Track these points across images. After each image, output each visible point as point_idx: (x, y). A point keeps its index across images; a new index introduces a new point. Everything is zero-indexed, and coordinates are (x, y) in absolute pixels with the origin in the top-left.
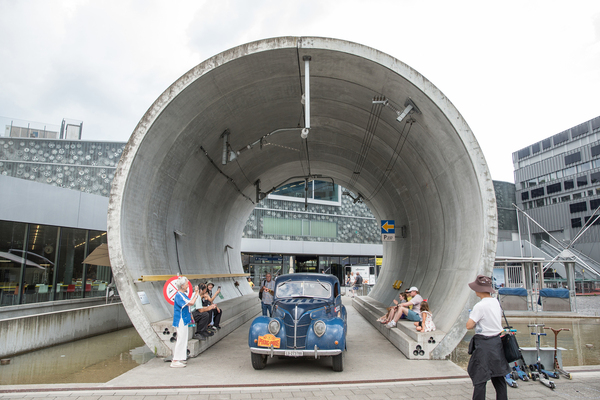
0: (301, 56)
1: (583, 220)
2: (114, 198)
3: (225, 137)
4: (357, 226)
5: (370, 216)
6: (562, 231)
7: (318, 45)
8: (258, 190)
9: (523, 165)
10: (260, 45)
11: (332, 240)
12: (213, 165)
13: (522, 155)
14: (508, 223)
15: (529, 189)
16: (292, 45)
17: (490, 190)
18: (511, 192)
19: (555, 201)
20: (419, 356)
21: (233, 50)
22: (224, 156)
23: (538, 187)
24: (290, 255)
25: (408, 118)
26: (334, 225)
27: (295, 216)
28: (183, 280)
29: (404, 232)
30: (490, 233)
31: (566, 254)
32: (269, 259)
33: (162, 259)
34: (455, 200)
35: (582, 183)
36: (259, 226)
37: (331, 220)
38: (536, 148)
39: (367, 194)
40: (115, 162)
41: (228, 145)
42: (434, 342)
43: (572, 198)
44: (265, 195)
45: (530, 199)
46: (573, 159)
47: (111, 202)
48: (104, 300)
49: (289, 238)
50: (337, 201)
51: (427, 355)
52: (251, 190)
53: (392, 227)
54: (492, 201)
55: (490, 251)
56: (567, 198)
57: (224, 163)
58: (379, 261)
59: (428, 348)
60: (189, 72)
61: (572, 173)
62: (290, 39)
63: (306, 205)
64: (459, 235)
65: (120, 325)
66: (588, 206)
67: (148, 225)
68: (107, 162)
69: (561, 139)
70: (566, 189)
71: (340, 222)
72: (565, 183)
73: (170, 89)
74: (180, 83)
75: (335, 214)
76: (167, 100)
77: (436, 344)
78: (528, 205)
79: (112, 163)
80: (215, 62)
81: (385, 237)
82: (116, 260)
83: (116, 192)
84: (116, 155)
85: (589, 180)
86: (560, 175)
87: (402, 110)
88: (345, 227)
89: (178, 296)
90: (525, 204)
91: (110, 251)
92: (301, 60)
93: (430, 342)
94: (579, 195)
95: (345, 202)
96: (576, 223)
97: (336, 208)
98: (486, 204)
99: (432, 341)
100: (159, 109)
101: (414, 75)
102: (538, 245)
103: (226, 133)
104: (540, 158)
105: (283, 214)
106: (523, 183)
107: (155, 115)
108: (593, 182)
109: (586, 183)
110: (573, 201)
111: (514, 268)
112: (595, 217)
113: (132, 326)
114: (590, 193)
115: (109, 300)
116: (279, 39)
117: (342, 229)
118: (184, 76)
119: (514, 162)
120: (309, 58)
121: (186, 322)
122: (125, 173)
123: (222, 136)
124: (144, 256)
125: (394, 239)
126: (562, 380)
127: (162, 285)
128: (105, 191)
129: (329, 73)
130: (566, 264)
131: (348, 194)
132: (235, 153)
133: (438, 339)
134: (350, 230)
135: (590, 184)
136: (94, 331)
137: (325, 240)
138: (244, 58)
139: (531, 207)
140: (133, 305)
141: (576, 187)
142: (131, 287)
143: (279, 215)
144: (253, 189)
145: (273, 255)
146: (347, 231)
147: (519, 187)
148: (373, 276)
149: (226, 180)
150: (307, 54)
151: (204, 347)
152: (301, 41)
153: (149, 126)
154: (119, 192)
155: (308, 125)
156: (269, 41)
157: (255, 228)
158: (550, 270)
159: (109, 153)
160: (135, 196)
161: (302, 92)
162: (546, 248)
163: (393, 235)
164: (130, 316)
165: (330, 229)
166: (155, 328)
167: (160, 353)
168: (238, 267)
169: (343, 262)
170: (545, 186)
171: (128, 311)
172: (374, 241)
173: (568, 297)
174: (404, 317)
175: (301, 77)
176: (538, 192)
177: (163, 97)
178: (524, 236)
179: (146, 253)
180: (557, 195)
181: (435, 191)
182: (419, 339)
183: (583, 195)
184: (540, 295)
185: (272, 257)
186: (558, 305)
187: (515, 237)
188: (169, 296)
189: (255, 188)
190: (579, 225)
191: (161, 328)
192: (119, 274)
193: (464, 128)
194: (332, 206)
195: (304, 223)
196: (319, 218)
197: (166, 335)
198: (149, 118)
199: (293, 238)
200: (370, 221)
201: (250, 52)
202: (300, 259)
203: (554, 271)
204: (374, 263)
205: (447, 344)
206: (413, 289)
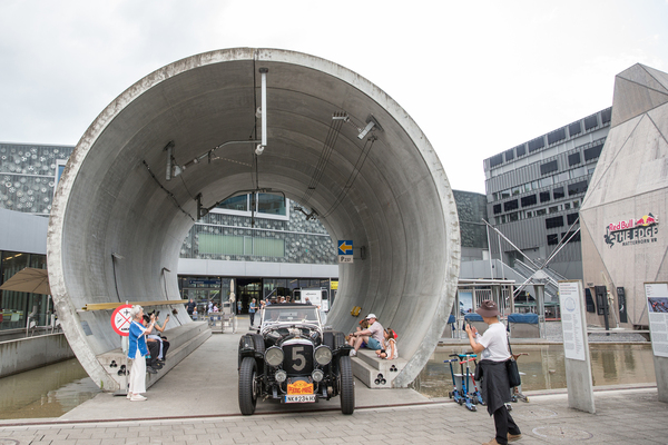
0: (257, 68)
1: (559, 236)
2: (54, 220)
3: (169, 150)
4: (307, 243)
5: (322, 231)
6: (536, 249)
7: (276, 58)
8: (199, 205)
9: (495, 173)
10: (214, 56)
11: (279, 261)
12: (154, 179)
13: (494, 162)
14: (474, 239)
15: (502, 202)
16: (249, 57)
17: (453, 213)
18: (482, 204)
19: (529, 214)
20: (381, 385)
21: (185, 61)
22: (168, 171)
23: (511, 198)
24: (230, 277)
25: (370, 135)
26: (281, 243)
27: (236, 232)
28: (137, 309)
29: (363, 253)
30: (453, 257)
31: (540, 275)
32: (205, 283)
33: (101, 285)
34: (418, 221)
35: (559, 195)
36: (193, 243)
37: (278, 237)
38: (509, 155)
39: (323, 211)
41: (172, 158)
42: (396, 370)
43: (548, 212)
44: (208, 210)
45: (503, 212)
46: (549, 168)
47: (51, 224)
49: (228, 258)
50: (284, 214)
51: (388, 384)
52: (192, 205)
53: (350, 247)
54: (455, 225)
55: (453, 276)
56: (542, 212)
57: (168, 178)
58: (334, 285)
59: (390, 377)
60: (137, 84)
61: (549, 183)
62: (246, 50)
63: (253, 221)
64: (422, 258)
65: (48, 360)
66: (565, 220)
67: (87, 248)
68: (12, 168)
69: (536, 145)
70: (542, 201)
71: (288, 239)
72: (541, 194)
73: (116, 101)
74: (127, 95)
75: (283, 230)
76: (113, 113)
77: (398, 372)
78: (500, 220)
79: (19, 169)
80: (165, 73)
81: (342, 258)
82: (57, 288)
83: (57, 213)
84: (24, 159)
85: (566, 191)
86: (536, 185)
87: (363, 127)
88: (293, 244)
89: (133, 326)
90: (497, 218)
91: (50, 278)
92: (257, 72)
93: (391, 370)
94: (555, 209)
95: (294, 215)
96: (552, 240)
97: (284, 223)
98: (449, 228)
99: (394, 369)
100: (105, 123)
101: (376, 92)
102: (511, 265)
103: (170, 145)
104: (513, 167)
105: (222, 230)
106: (495, 194)
107: (99, 129)
108: (570, 194)
109: (563, 195)
110: (549, 215)
111: (483, 291)
112: (571, 233)
113: (75, 357)
114: (568, 206)
116: (234, 50)
117: (290, 247)
118: (132, 87)
119: (485, 171)
120: (265, 71)
121: (143, 353)
123: (166, 149)
124: (84, 283)
125: (352, 261)
127: (109, 314)
128: (10, 203)
129: (286, 85)
130: (536, 287)
131: (301, 210)
132: (181, 168)
133: (400, 366)
134: (300, 248)
135: (567, 196)
136: (22, 367)
137: (271, 259)
138: (197, 69)
139: (504, 221)
140: (77, 336)
141: (552, 199)
142: (73, 316)
143: (217, 231)
144: (194, 203)
145: (210, 277)
146: (296, 249)
147: (491, 198)
148: (326, 301)
149: (165, 195)
150: (264, 66)
151: (153, 381)
152: (258, 53)
153: (92, 141)
154: (61, 213)
155: (264, 142)
156: (223, 51)
157: (190, 246)
158: (523, 292)
161: (256, 104)
162: (519, 268)
163: (351, 257)
164: (74, 348)
165: (276, 247)
166: (101, 360)
167: (106, 387)
168: (174, 294)
169: (292, 286)
170: (519, 198)
171: (71, 343)
172: (327, 261)
173: (537, 323)
174: (364, 346)
175: (257, 88)
176: (512, 205)
177: (109, 110)
178: (495, 255)
179: (86, 279)
180: (533, 209)
181: (397, 211)
182: (381, 367)
183: (559, 209)
184: (509, 320)
185: (210, 280)
186: (527, 332)
187: (486, 255)
188: (118, 326)
189: (196, 203)
190: (556, 242)
191: (107, 360)
192: (60, 302)
193: (428, 148)
194: (278, 221)
195: (246, 240)
196: (263, 234)
197: (113, 368)
198: (93, 133)
199: (233, 258)
200: (322, 238)
201: (203, 64)
202: (242, 281)
203: (527, 295)
204: (328, 287)
205: (409, 372)
206: (371, 316)
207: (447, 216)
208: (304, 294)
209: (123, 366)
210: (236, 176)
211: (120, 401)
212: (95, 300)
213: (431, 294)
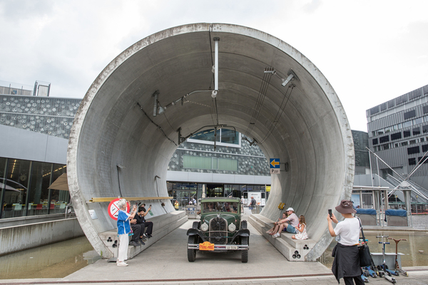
0: (212, 37)
1: (417, 160)
2: (72, 140)
3: (156, 96)
4: (252, 162)
5: (262, 155)
6: (402, 167)
7: (225, 29)
8: (180, 135)
9: (374, 119)
10: (182, 29)
11: (234, 173)
12: (147, 117)
13: (373, 112)
14: (362, 161)
15: (378, 137)
16: (206, 29)
17: (349, 137)
18: (365, 138)
19: (397, 145)
20: (297, 259)
22: (155, 110)
23: (384, 135)
24: (203, 183)
25: (290, 83)
26: (236, 161)
27: (207, 155)
29: (286, 167)
30: (349, 169)
31: (405, 184)
32: (187, 186)
33: (107, 185)
34: (324, 144)
35: (416, 132)
36: (180, 162)
37: (233, 158)
38: (383, 107)
39: (260, 139)
40: (74, 113)
41: (158, 102)
42: (308, 248)
43: (409, 143)
44: (185, 139)
45: (379, 144)
46: (410, 115)
47: (70, 143)
48: (64, 215)
49: (202, 171)
50: (238, 144)
51: (302, 258)
52: (175, 135)
53: (277, 163)
54: (351, 145)
55: (349, 182)
56: (405, 144)
57: (155, 115)
58: (268, 189)
59: (303, 253)
60: (129, 48)
61: (409, 125)
62: (204, 25)
63: (215, 147)
64: (326, 170)
65: (75, 235)
66: (421, 149)
67: (97, 160)
68: (68, 114)
69: (401, 101)
70: (405, 136)
71: (240, 159)
72: (404, 132)
73: (116, 60)
74: (123, 56)
75: (237, 154)
76: (113, 68)
77: (309, 250)
78: (377, 149)
79: (72, 114)
80: (149, 41)
81: (273, 171)
82: (73, 186)
83: (74, 135)
84: (75, 108)
85: (421, 130)
86: (401, 126)
87: (286, 78)
88: (243, 163)
90: (375, 147)
91: (69, 179)
92: (212, 41)
93: (304, 248)
94: (414, 142)
95: (244, 144)
96: (412, 162)
97: (237, 149)
98: (347, 147)
99: (306, 247)
100: (107, 75)
101: (294, 53)
102: (385, 178)
103: (156, 93)
104: (386, 114)
105: (198, 153)
106: (373, 132)
107: (104, 79)
108: (424, 132)
109: (419, 133)
110: (409, 146)
111: (367, 195)
112: (425, 157)
113: (84, 235)
114: (422, 140)
115: (68, 216)
116: (196, 25)
117: (241, 164)
118: (126, 50)
119: (367, 117)
120: (218, 39)
122: (81, 122)
123: (154, 95)
124: (94, 183)
125: (279, 172)
126: (401, 277)
127: (107, 205)
128: (66, 135)
129: (232, 50)
130: (405, 192)
131: (246, 139)
132: (163, 108)
133: (310, 246)
134: (247, 165)
135: (422, 133)
136: (56, 239)
137: (229, 172)
138: (170, 38)
139: (379, 149)
140: (85, 219)
141: (412, 135)
142: (84, 206)
143: (195, 154)
144: (176, 134)
145: (190, 183)
146: (245, 166)
147: (371, 135)
148: (264, 199)
149: (156, 127)
150: (217, 36)
151: (137, 252)
152: (212, 27)
153: (99, 87)
154: (76, 135)
155: (216, 88)
156: (188, 26)
157: (177, 163)
158: (393, 196)
159: (70, 107)
160: (88, 139)
161: (213, 64)
162: (390, 180)
163: (279, 169)
164: (83, 228)
165: (232, 164)
166: (101, 237)
167: (105, 256)
168: (164, 192)
169: (242, 189)
170: (389, 134)
171: (81, 224)
172: (265, 174)
173: (406, 216)
174: (285, 230)
175: (212, 53)
176: (385, 139)
177: (110, 66)
178: (374, 171)
179: (96, 181)
180: (399, 141)
181: (309, 137)
182: (297, 246)
183: (417, 142)
184: (386, 214)
185: (190, 185)
186: (399, 222)
187: (368, 171)
188: (112, 213)
189: (177, 134)
190: (414, 163)
191: (105, 237)
192: (75, 196)
193: (331, 91)
194: (234, 148)
195: (213, 160)
196: (224, 156)
197: (110, 242)
198: (99, 81)
199: (205, 171)
200: (262, 159)
201: (175, 34)
202: (210, 186)
203: (396, 197)
204: (264, 190)
205: (318, 250)
206: (290, 209)
207: (345, 139)
208: (250, 194)
209: (116, 242)
210: (204, 116)
211: (112, 266)
212: (102, 196)
213: (333, 195)
